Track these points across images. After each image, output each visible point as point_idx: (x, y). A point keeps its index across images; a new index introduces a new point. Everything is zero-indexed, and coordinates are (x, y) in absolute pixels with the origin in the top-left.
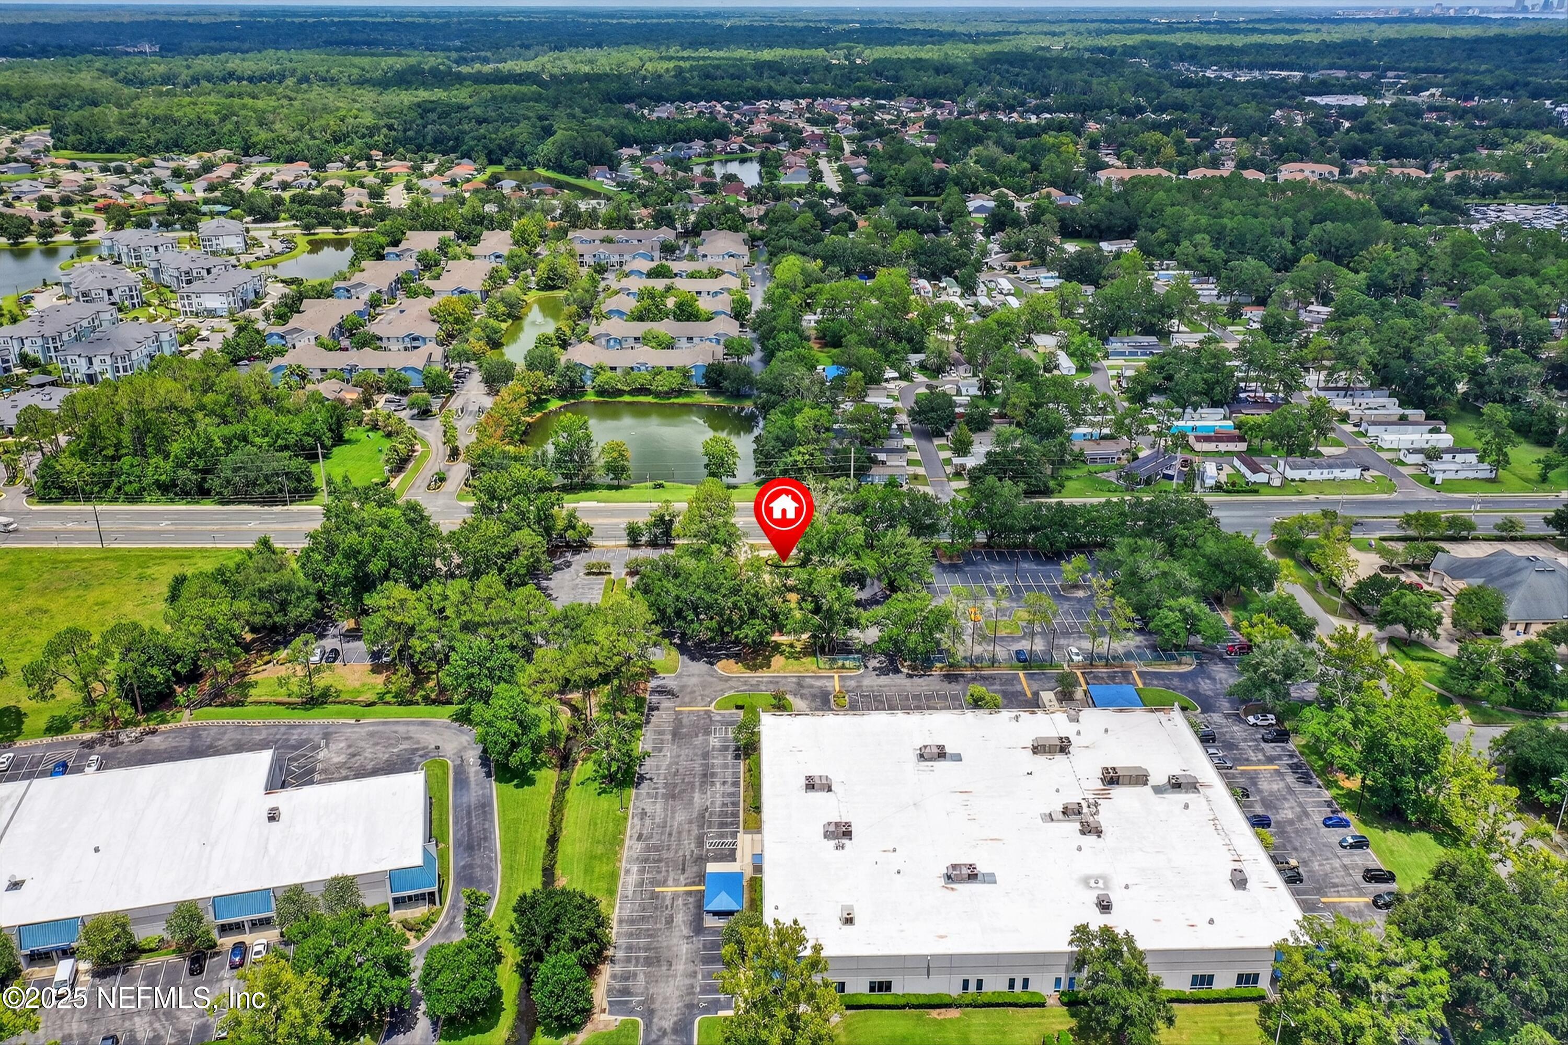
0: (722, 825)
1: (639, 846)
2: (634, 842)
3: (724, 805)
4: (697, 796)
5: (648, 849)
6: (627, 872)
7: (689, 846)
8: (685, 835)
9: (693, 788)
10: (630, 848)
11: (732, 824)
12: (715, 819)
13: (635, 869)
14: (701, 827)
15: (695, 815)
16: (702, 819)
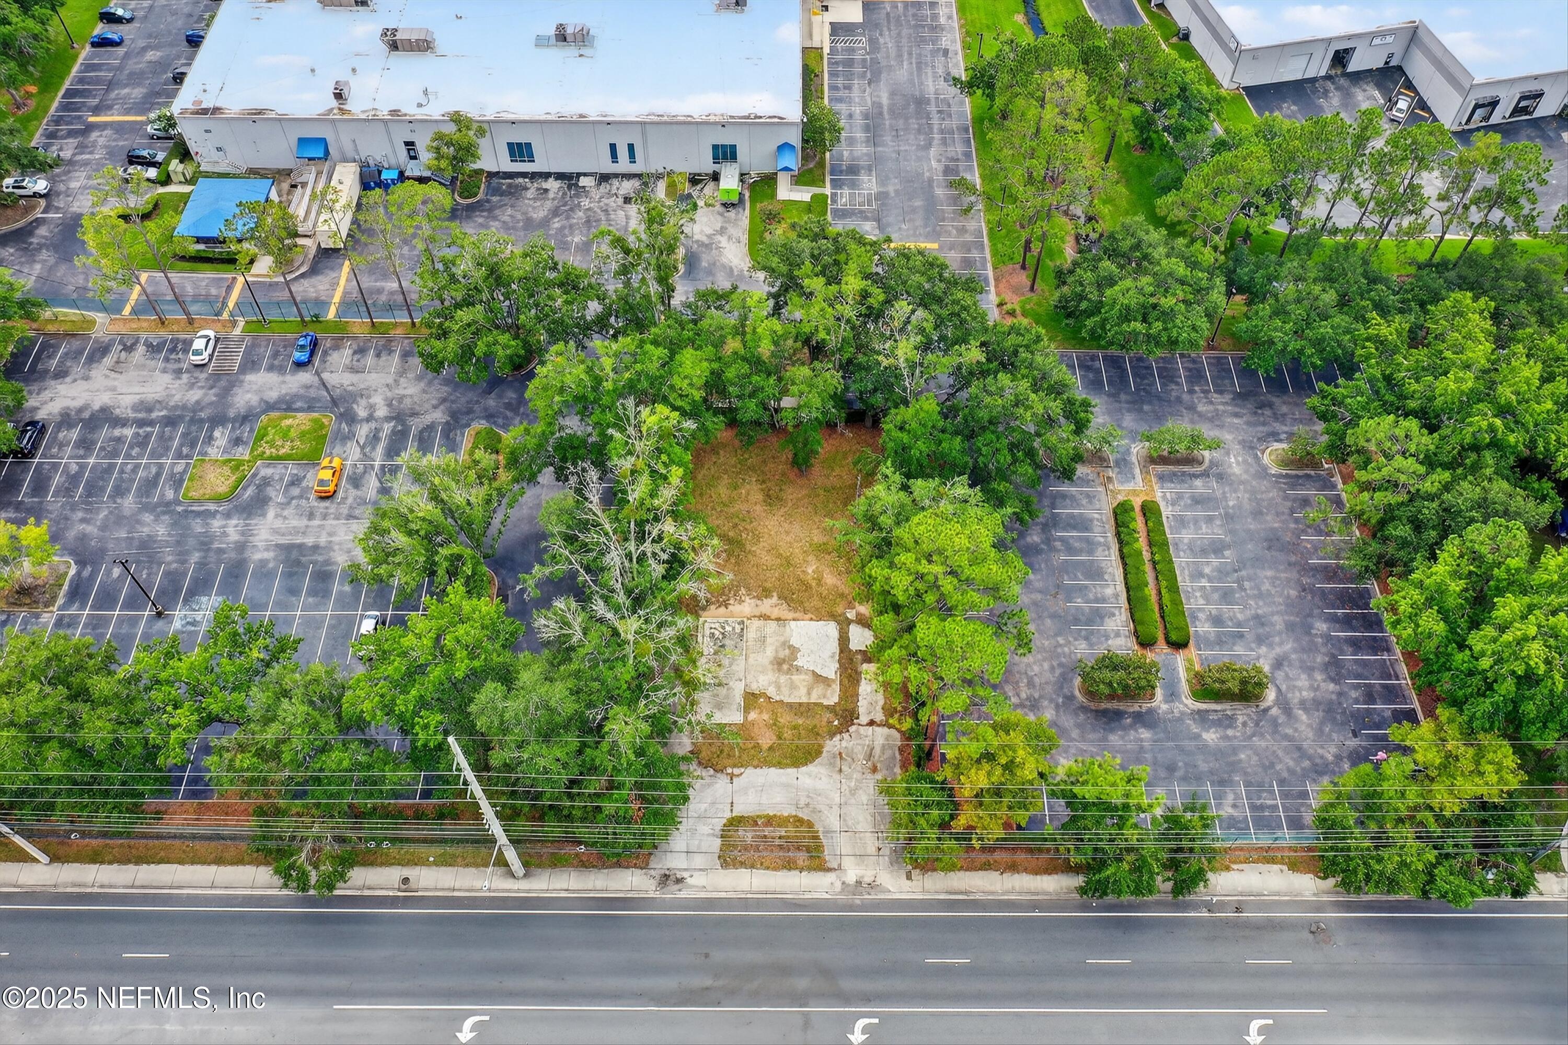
0: (849, 63)
1: (945, 42)
2: (951, 48)
3: (848, 88)
4: (885, 101)
5: (935, 41)
6: (950, 18)
7: (887, 40)
8: (893, 52)
9: (892, 111)
10: (954, 41)
11: (837, 63)
12: (858, 70)
13: (943, 20)
14: (875, 61)
15: (884, 76)
16: (874, 73)
